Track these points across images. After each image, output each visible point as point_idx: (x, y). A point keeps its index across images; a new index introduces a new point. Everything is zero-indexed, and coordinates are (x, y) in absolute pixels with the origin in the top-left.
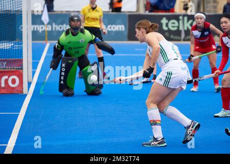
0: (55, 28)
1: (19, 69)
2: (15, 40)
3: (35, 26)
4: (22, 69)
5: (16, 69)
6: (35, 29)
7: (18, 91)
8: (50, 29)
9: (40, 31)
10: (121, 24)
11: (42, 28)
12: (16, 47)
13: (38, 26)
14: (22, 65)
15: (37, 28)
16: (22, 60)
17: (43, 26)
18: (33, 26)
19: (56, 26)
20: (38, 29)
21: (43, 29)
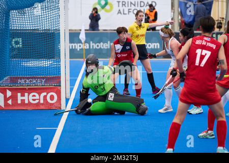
0: (93, 46)
1: (56, 86)
2: (53, 58)
3: (73, 45)
4: (60, 86)
5: (55, 86)
6: (74, 48)
7: (56, 107)
8: (88, 48)
9: (78, 50)
10: (156, 43)
11: (80, 46)
12: (54, 65)
13: (76, 44)
14: (60, 82)
15: (75, 46)
16: (60, 77)
17: (81, 44)
18: (71, 45)
19: (94, 44)
20: (76, 48)
21: (81, 48)
